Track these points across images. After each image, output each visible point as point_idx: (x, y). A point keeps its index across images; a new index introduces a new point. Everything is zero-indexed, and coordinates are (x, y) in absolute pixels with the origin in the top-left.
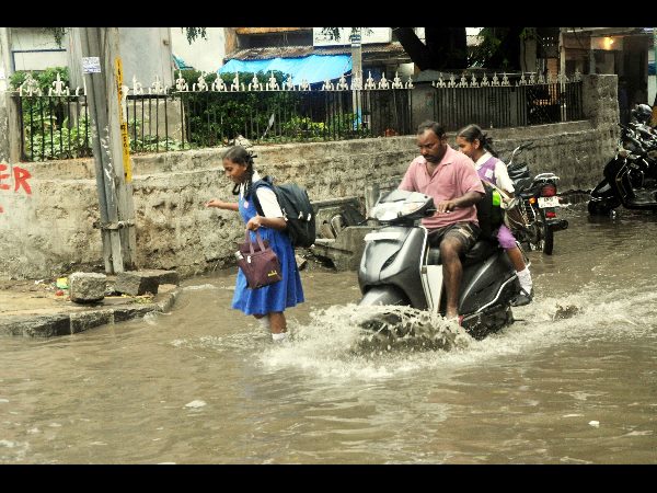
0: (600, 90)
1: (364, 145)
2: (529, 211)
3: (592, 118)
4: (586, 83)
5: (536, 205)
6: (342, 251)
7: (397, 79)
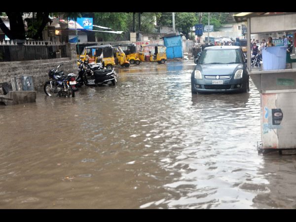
0: (71, 48)
1: (5, 64)
2: (66, 86)
3: (69, 57)
4: (67, 46)
5: (69, 84)
6: (9, 99)
7: (4, 42)
